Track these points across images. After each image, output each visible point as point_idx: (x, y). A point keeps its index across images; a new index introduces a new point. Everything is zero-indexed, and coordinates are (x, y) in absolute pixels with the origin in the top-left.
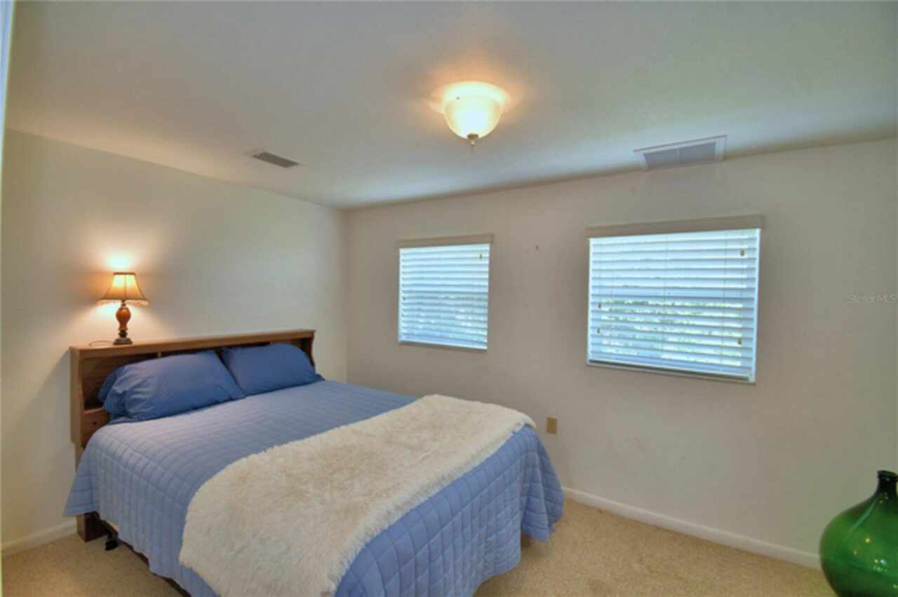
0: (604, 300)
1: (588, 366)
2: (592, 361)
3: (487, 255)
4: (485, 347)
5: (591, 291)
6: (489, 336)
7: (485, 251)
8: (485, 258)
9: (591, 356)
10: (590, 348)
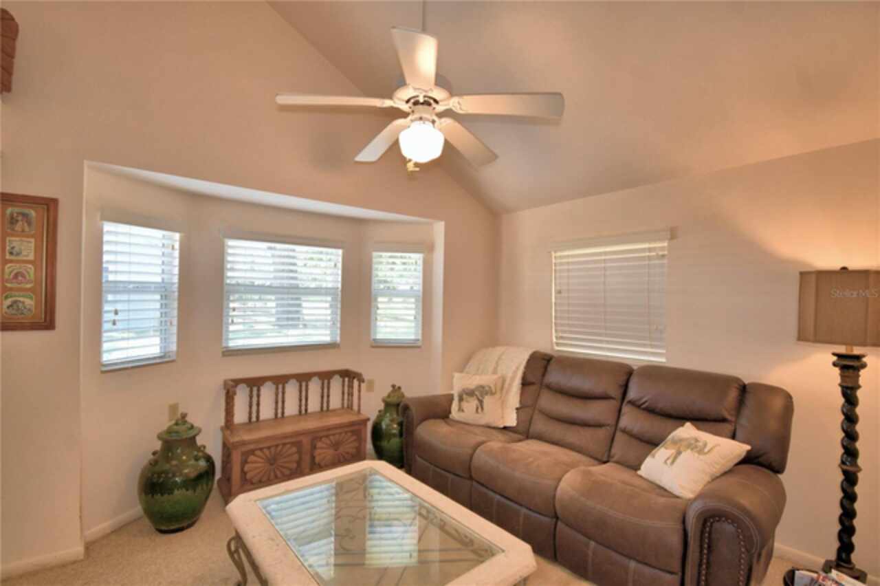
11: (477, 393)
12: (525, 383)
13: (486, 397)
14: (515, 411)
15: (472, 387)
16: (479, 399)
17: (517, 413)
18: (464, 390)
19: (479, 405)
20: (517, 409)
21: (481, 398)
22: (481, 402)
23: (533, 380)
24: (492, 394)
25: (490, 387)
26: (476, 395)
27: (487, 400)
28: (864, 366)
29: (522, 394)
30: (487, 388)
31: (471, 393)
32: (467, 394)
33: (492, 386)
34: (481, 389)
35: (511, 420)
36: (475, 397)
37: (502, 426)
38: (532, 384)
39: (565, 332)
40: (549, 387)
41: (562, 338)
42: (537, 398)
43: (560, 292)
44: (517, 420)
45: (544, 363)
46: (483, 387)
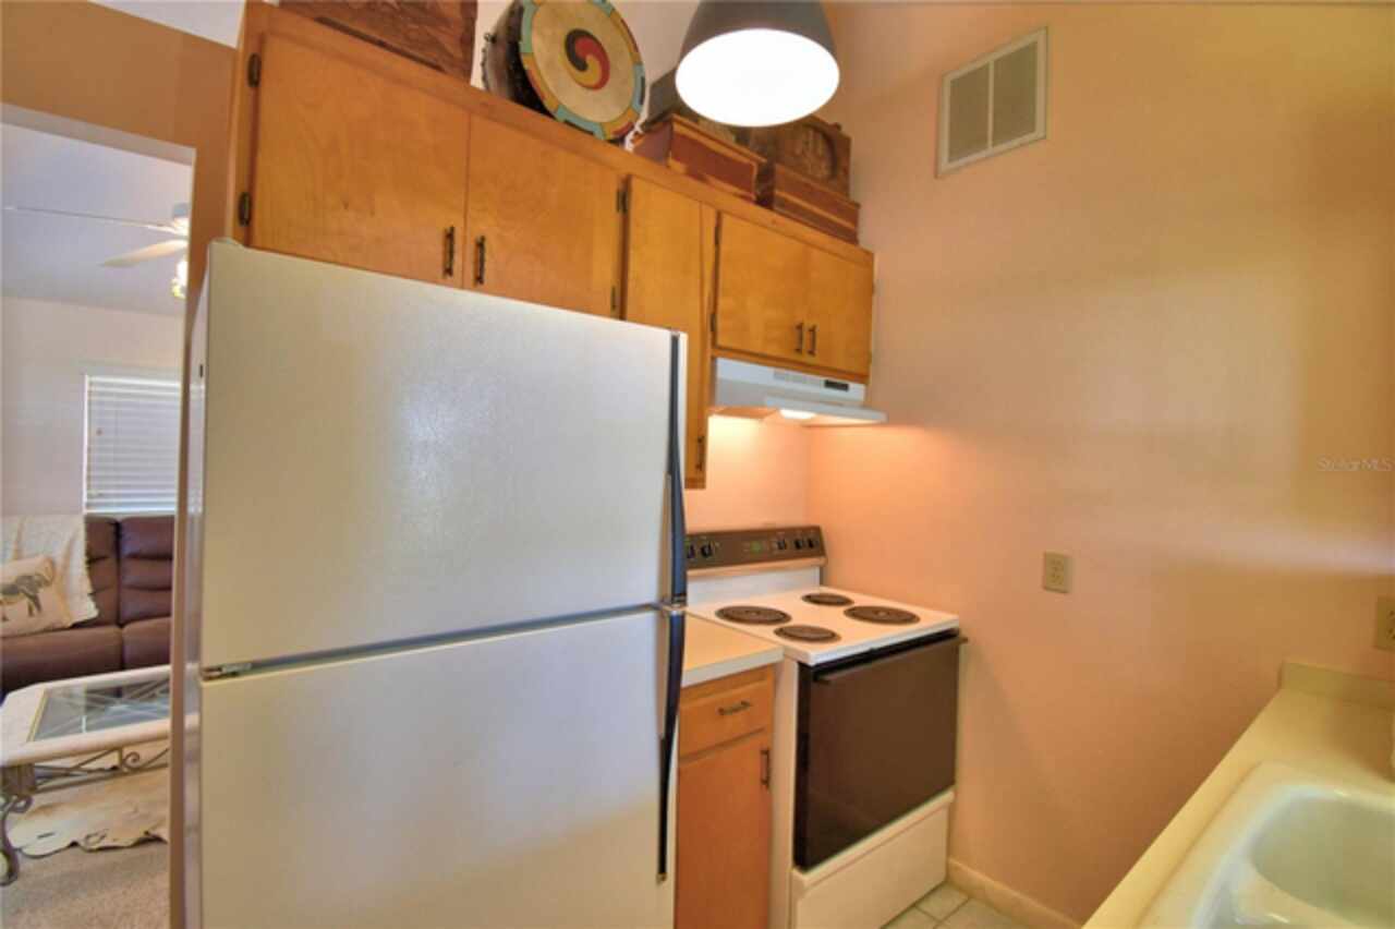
11: (22, 588)
12: (92, 560)
13: (40, 590)
14: (89, 598)
15: (11, 581)
16: (30, 597)
17: (94, 599)
19: (32, 603)
20: (91, 594)
21: (31, 593)
22: (35, 599)
23: (103, 552)
24: (47, 583)
26: (23, 591)
27: (43, 594)
29: (92, 574)
30: (36, 578)
31: (12, 590)
34: (27, 581)
35: (89, 610)
36: (22, 594)
37: (69, 624)
38: (104, 558)
39: (107, 487)
40: (135, 556)
41: (101, 495)
42: (119, 573)
43: (99, 432)
44: (97, 607)
45: (112, 529)
46: (30, 577)
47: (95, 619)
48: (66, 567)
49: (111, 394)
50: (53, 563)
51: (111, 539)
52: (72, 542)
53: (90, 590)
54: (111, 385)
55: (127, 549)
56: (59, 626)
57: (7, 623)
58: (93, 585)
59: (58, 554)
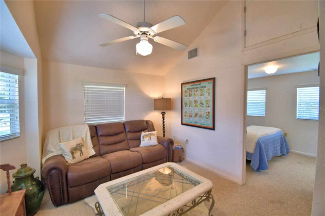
0: (302, 103)
1: (297, 120)
2: (298, 119)
3: (265, 93)
4: (264, 116)
5: (298, 101)
6: (265, 113)
7: (264, 92)
8: (264, 93)
9: (297, 117)
10: (297, 115)
11: (78, 148)
12: (92, 137)
13: (82, 148)
14: (93, 149)
15: (75, 146)
17: (94, 149)
18: (71, 149)
20: (93, 148)
21: (80, 149)
23: (94, 135)
24: (83, 146)
25: (81, 143)
26: (78, 149)
28: (165, 114)
30: (81, 144)
31: (76, 149)
32: (74, 150)
33: (82, 142)
34: (79, 146)
35: (93, 152)
36: (78, 150)
37: (89, 157)
38: (94, 137)
39: (90, 116)
40: (101, 136)
41: (88, 119)
42: (98, 141)
43: (87, 101)
44: (95, 151)
45: (95, 128)
46: (79, 144)
47: (95, 155)
48: (86, 140)
49: (89, 90)
50: (83, 139)
51: (95, 131)
52: (86, 132)
53: (93, 147)
54: (89, 88)
55: (100, 134)
56: (86, 158)
57: (75, 159)
58: (93, 145)
59: (84, 136)
